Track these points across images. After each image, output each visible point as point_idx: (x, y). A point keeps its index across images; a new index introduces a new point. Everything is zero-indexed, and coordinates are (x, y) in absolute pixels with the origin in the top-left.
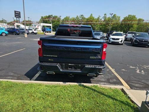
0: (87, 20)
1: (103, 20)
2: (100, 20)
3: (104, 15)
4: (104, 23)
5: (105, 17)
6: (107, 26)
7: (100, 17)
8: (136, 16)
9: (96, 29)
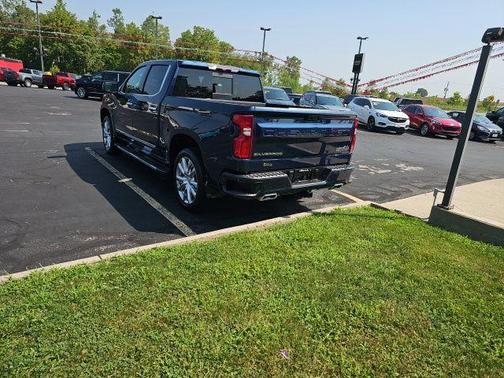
0: (47, 22)
1: (110, 30)
2: (98, 30)
3: (112, 15)
4: (118, 42)
5: (116, 22)
6: (132, 55)
7: (98, 20)
8: (215, 34)
9: (91, 62)
